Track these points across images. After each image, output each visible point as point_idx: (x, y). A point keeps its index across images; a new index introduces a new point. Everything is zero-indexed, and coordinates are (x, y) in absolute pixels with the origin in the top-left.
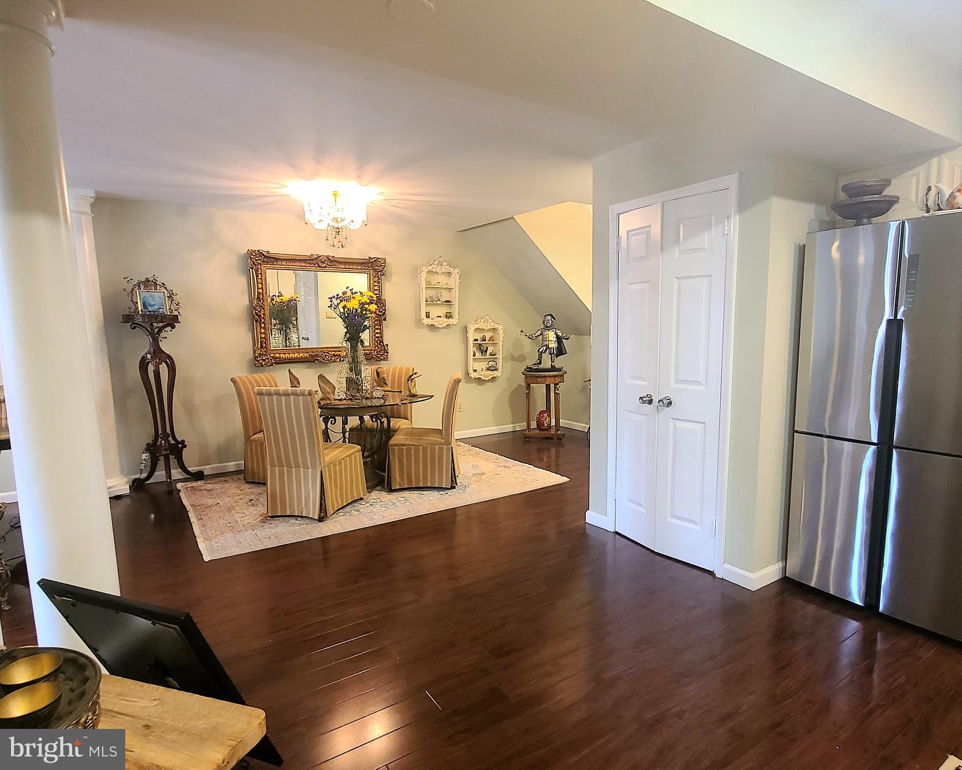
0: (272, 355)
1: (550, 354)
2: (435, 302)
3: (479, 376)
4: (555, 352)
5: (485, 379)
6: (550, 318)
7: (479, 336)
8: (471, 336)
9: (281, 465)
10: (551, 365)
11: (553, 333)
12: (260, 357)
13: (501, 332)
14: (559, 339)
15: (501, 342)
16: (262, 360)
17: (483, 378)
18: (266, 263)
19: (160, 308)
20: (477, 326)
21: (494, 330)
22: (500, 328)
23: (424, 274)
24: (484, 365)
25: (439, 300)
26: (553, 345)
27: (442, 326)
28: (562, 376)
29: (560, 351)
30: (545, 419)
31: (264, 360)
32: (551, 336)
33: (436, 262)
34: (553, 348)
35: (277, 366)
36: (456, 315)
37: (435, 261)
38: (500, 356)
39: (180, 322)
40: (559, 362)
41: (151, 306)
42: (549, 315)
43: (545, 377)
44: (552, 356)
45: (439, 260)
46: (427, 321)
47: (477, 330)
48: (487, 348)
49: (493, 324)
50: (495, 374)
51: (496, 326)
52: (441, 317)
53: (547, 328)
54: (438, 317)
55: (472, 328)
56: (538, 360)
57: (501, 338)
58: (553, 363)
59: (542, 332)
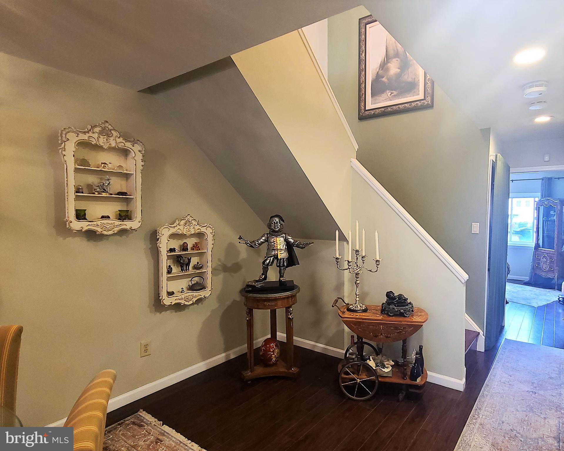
1: (279, 266)
2: (96, 194)
3: (177, 302)
4: (285, 264)
5: (187, 303)
6: (277, 220)
7: (175, 244)
8: (164, 245)
10: (280, 279)
11: (282, 239)
13: (210, 238)
14: (289, 247)
15: (210, 250)
17: (183, 302)
20: (172, 231)
21: (200, 235)
22: (208, 232)
23: (70, 147)
24: (184, 283)
25: (105, 191)
26: (283, 255)
27: (110, 233)
28: (293, 296)
29: (292, 261)
30: (273, 352)
32: (280, 242)
33: (97, 130)
34: (284, 259)
36: (138, 215)
37: (96, 126)
38: (208, 270)
40: (290, 274)
42: (277, 216)
43: (276, 299)
44: (280, 270)
45: (103, 126)
46: (77, 225)
47: (174, 236)
49: (198, 227)
50: (202, 294)
51: (203, 230)
52: (108, 217)
53: (274, 233)
54: (103, 217)
55: (164, 234)
56: (262, 274)
57: (210, 246)
58: (282, 279)
59: (268, 238)
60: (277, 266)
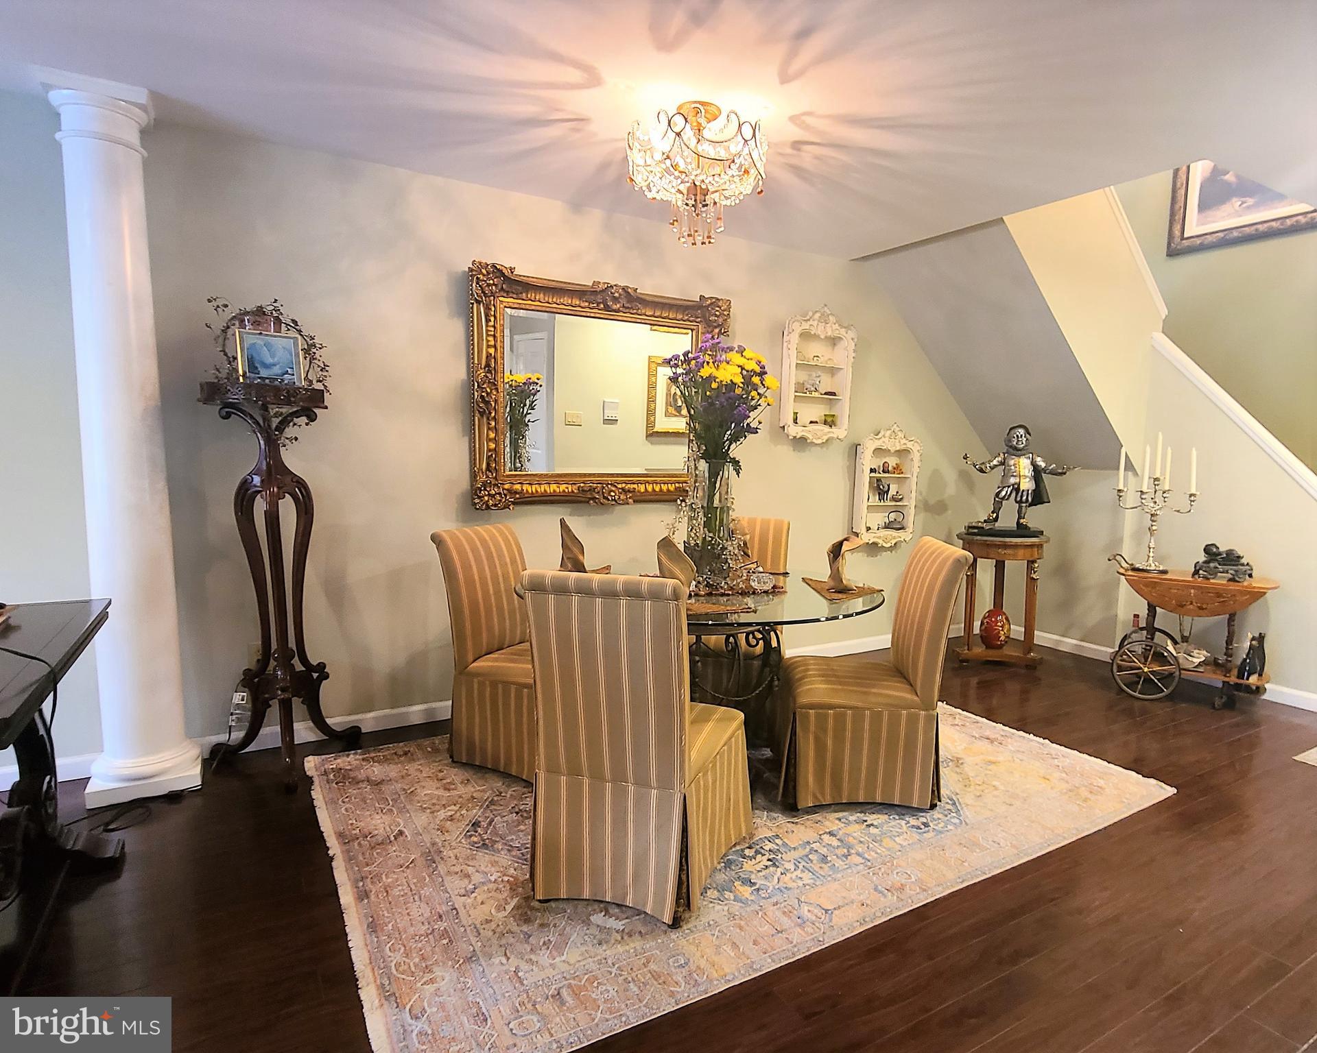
0: (506, 486)
1: (1020, 502)
2: (808, 395)
3: (876, 540)
4: (1030, 499)
5: (885, 545)
6: (1022, 431)
7: (878, 463)
8: (868, 461)
9: (574, 771)
10: (1018, 523)
11: (1028, 462)
12: (485, 490)
13: (916, 456)
14: (1037, 473)
15: (915, 475)
16: (489, 495)
17: (880, 542)
18: (505, 295)
19: (287, 373)
20: (877, 444)
21: (903, 453)
22: (915, 448)
23: (794, 338)
24: (879, 519)
25: (816, 390)
26: (1027, 485)
27: (819, 441)
28: (1040, 546)
29: (1038, 497)
30: (1002, 627)
31: (493, 496)
32: (1023, 466)
33: (818, 315)
34: (1028, 491)
35: (518, 508)
36: (844, 421)
37: (816, 312)
38: (911, 503)
39: (326, 408)
41: (267, 366)
42: (1020, 426)
43: (1016, 546)
44: (1020, 507)
45: (822, 311)
46: (793, 431)
47: (878, 451)
48: (889, 486)
49: (904, 441)
50: (901, 535)
51: (910, 445)
52: (817, 422)
53: (1016, 451)
54: (811, 422)
55: (869, 446)
56: (993, 512)
57: (916, 470)
58: (1022, 521)
59: (1005, 459)
60: (1016, 502)
